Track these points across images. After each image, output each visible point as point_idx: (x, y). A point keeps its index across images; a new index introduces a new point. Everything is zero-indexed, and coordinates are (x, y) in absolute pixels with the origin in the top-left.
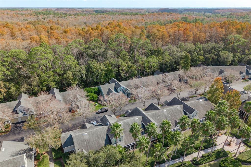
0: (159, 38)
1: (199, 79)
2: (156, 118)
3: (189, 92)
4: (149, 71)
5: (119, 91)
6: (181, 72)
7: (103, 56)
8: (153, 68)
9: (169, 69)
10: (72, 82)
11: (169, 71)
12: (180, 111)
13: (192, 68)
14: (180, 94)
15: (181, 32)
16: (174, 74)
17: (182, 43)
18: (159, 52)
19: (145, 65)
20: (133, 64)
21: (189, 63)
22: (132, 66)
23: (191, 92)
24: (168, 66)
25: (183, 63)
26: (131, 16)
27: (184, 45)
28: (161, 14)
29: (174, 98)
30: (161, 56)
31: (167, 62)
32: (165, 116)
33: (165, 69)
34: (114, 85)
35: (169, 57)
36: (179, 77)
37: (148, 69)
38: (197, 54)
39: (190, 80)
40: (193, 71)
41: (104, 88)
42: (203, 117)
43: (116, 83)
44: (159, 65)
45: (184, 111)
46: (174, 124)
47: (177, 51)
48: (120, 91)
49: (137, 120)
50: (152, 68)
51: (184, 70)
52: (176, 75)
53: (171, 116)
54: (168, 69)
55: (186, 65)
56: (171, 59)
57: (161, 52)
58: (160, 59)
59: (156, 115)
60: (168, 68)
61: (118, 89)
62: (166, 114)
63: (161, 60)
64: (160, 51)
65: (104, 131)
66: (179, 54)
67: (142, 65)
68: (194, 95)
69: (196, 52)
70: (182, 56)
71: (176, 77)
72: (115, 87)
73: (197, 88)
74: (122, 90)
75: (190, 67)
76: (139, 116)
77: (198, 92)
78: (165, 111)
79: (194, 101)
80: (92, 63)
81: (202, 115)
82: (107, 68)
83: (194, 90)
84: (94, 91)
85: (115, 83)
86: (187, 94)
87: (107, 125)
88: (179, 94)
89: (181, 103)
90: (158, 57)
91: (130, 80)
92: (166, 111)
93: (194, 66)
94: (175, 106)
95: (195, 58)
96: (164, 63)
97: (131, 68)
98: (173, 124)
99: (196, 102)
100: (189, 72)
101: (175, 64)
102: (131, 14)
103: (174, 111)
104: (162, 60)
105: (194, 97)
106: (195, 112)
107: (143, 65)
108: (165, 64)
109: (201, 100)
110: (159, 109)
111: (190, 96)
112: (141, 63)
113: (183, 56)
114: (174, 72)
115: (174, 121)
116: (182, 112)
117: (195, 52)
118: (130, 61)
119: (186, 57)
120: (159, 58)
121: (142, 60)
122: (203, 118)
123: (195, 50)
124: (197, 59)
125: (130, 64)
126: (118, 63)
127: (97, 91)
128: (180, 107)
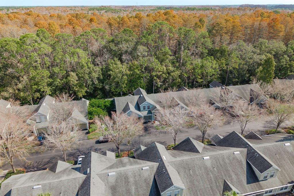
0: (226, 31)
1: (288, 101)
2: (185, 172)
3: (267, 122)
4: (201, 80)
5: (142, 109)
6: (255, 86)
7: (131, 53)
8: (209, 77)
9: (237, 80)
10: (76, 88)
11: (235, 84)
12: (240, 162)
13: (277, 81)
14: (246, 124)
15: (265, 24)
16: (243, 88)
17: (264, 40)
18: (222, 52)
19: (197, 70)
20: (177, 68)
21: (271, 73)
22: (174, 71)
23: (270, 122)
24: (235, 75)
25: (261, 72)
26: (199, 11)
27: (266, 44)
28: (241, 9)
29: (232, 133)
30: (225, 59)
31: (234, 68)
32: (206, 168)
33: (229, 79)
34: (136, 98)
35: (238, 61)
36: (251, 95)
37: (200, 77)
38: (288, 59)
39: (269, 101)
40: (278, 86)
41: (120, 102)
42: (290, 181)
43: (141, 96)
44: (219, 72)
45: (247, 162)
46: (222, 189)
47: (253, 52)
48: (144, 109)
49: (147, 170)
50: (207, 76)
51: (262, 83)
52: (245, 90)
53: (217, 170)
54: (234, 80)
55: (265, 75)
56: (241, 64)
57: (226, 53)
58: (222, 64)
59: (186, 164)
60: (234, 78)
61: (141, 106)
62: (209, 164)
63: (224, 65)
64: (225, 51)
65: (75, 185)
66: (257, 58)
67: (190, 71)
68: (274, 128)
69: (288, 56)
70: (261, 60)
71: (245, 94)
72: (137, 102)
73: (282, 116)
74: (146, 108)
75: (272, 79)
76: (154, 162)
77: (283, 125)
78: (208, 157)
79: (273, 144)
80: (112, 63)
81: (286, 175)
82: (132, 72)
83: (276, 120)
84: (104, 106)
85: (139, 96)
86: (262, 125)
87: (85, 173)
88: (244, 125)
89: (243, 144)
90: (220, 60)
91: (161, 92)
92: (211, 158)
93: (282, 79)
94: (231, 148)
95: (284, 66)
96: (229, 70)
97: (172, 74)
98: (219, 188)
99: (276, 146)
100: (269, 86)
101: (249, 73)
102: (200, 10)
103: (227, 160)
104: (226, 65)
105: (274, 133)
106: (271, 169)
107: (193, 71)
108: (231, 72)
109: (288, 144)
110: (197, 152)
111: (267, 129)
112: (189, 67)
113: (263, 61)
114: (243, 86)
115: (222, 182)
116: (242, 164)
117: (286, 56)
118: (173, 63)
119: (268, 62)
120: (221, 62)
121: (193, 62)
122: (289, 183)
123: (285, 53)
124: (289, 66)
125: (171, 68)
126: (151, 65)
127: (109, 105)
128: (241, 152)
